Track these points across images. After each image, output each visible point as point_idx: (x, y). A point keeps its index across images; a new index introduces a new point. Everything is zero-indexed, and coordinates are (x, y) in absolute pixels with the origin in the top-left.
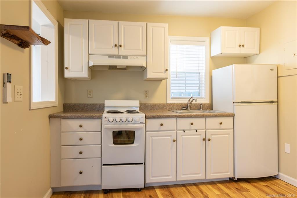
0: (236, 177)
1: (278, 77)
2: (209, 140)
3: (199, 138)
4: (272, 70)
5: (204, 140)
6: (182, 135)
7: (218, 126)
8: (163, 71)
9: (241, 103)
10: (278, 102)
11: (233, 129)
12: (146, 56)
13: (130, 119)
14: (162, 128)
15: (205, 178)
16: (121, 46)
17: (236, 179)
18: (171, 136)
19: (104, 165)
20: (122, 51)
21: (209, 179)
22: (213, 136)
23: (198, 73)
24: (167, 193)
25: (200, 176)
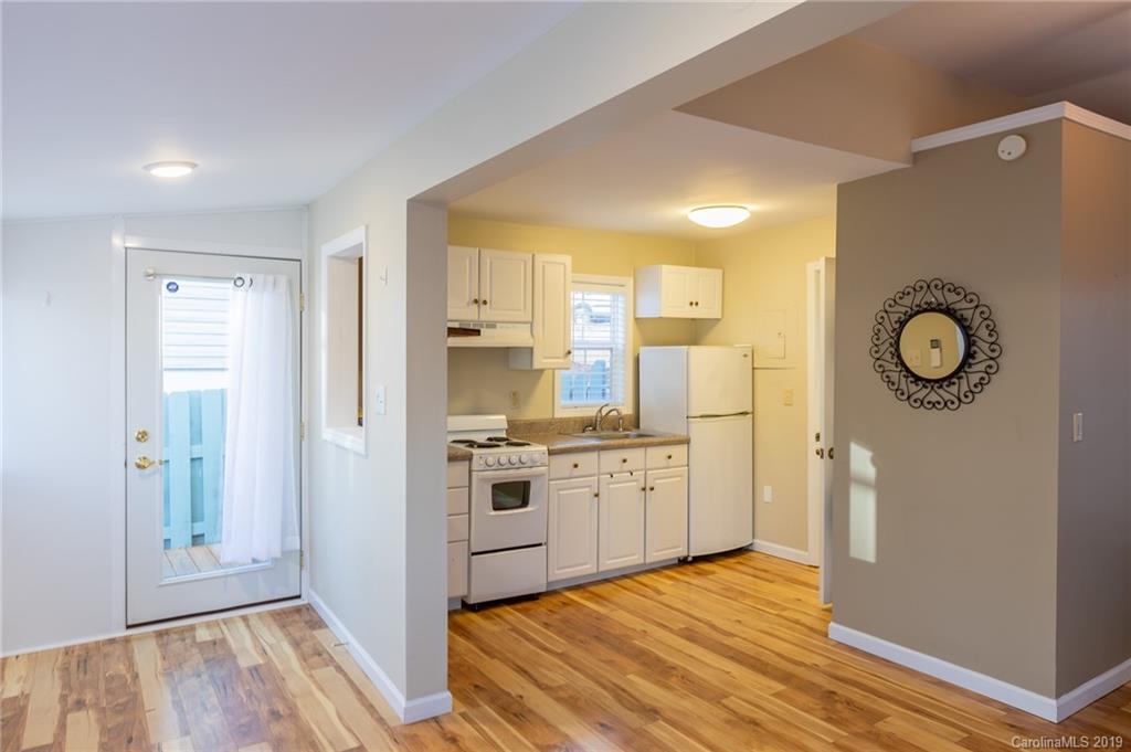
0: (694, 553)
1: (753, 368)
2: (652, 489)
3: (635, 486)
4: (745, 356)
5: (644, 489)
6: (609, 484)
7: (664, 462)
8: (562, 354)
9: (701, 417)
10: (753, 413)
11: (688, 465)
12: (532, 324)
13: (514, 459)
14: (577, 472)
15: (642, 561)
16: (485, 302)
17: (690, 559)
18: (589, 486)
19: (473, 554)
20: (487, 314)
21: (653, 563)
22: (658, 481)
23: (607, 349)
24: (587, 595)
25: (634, 559)
